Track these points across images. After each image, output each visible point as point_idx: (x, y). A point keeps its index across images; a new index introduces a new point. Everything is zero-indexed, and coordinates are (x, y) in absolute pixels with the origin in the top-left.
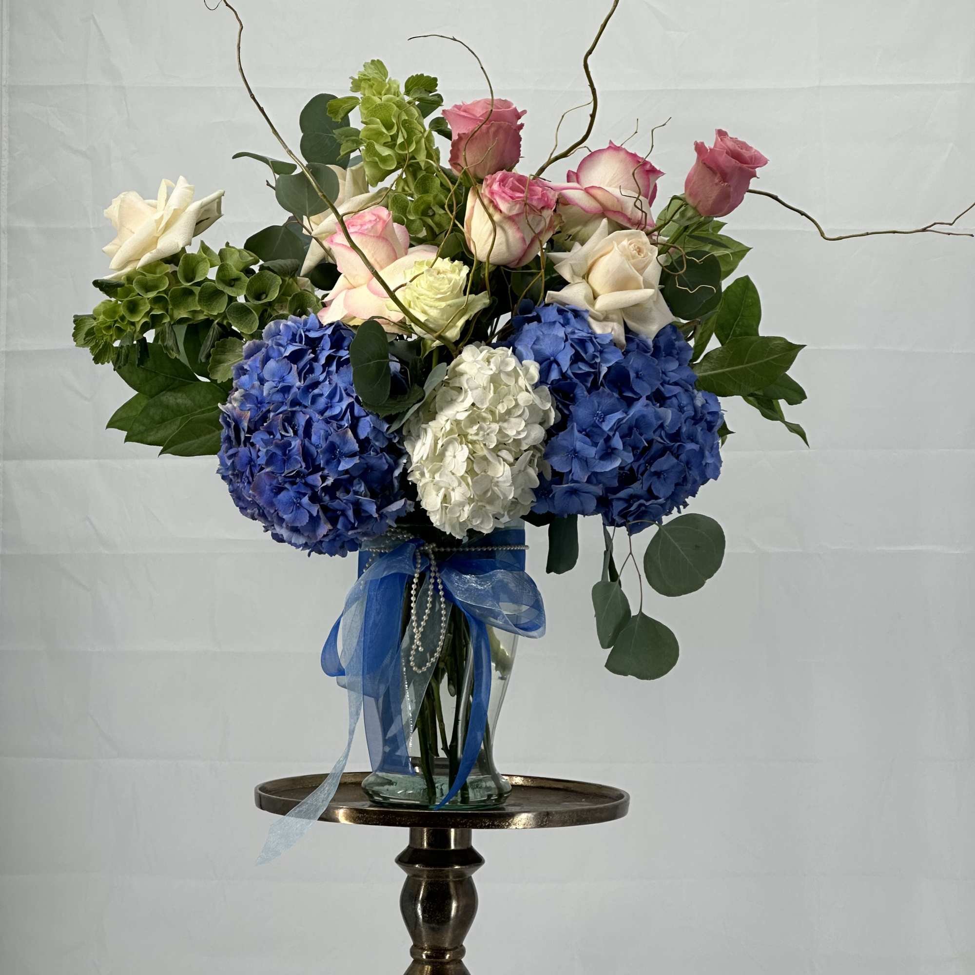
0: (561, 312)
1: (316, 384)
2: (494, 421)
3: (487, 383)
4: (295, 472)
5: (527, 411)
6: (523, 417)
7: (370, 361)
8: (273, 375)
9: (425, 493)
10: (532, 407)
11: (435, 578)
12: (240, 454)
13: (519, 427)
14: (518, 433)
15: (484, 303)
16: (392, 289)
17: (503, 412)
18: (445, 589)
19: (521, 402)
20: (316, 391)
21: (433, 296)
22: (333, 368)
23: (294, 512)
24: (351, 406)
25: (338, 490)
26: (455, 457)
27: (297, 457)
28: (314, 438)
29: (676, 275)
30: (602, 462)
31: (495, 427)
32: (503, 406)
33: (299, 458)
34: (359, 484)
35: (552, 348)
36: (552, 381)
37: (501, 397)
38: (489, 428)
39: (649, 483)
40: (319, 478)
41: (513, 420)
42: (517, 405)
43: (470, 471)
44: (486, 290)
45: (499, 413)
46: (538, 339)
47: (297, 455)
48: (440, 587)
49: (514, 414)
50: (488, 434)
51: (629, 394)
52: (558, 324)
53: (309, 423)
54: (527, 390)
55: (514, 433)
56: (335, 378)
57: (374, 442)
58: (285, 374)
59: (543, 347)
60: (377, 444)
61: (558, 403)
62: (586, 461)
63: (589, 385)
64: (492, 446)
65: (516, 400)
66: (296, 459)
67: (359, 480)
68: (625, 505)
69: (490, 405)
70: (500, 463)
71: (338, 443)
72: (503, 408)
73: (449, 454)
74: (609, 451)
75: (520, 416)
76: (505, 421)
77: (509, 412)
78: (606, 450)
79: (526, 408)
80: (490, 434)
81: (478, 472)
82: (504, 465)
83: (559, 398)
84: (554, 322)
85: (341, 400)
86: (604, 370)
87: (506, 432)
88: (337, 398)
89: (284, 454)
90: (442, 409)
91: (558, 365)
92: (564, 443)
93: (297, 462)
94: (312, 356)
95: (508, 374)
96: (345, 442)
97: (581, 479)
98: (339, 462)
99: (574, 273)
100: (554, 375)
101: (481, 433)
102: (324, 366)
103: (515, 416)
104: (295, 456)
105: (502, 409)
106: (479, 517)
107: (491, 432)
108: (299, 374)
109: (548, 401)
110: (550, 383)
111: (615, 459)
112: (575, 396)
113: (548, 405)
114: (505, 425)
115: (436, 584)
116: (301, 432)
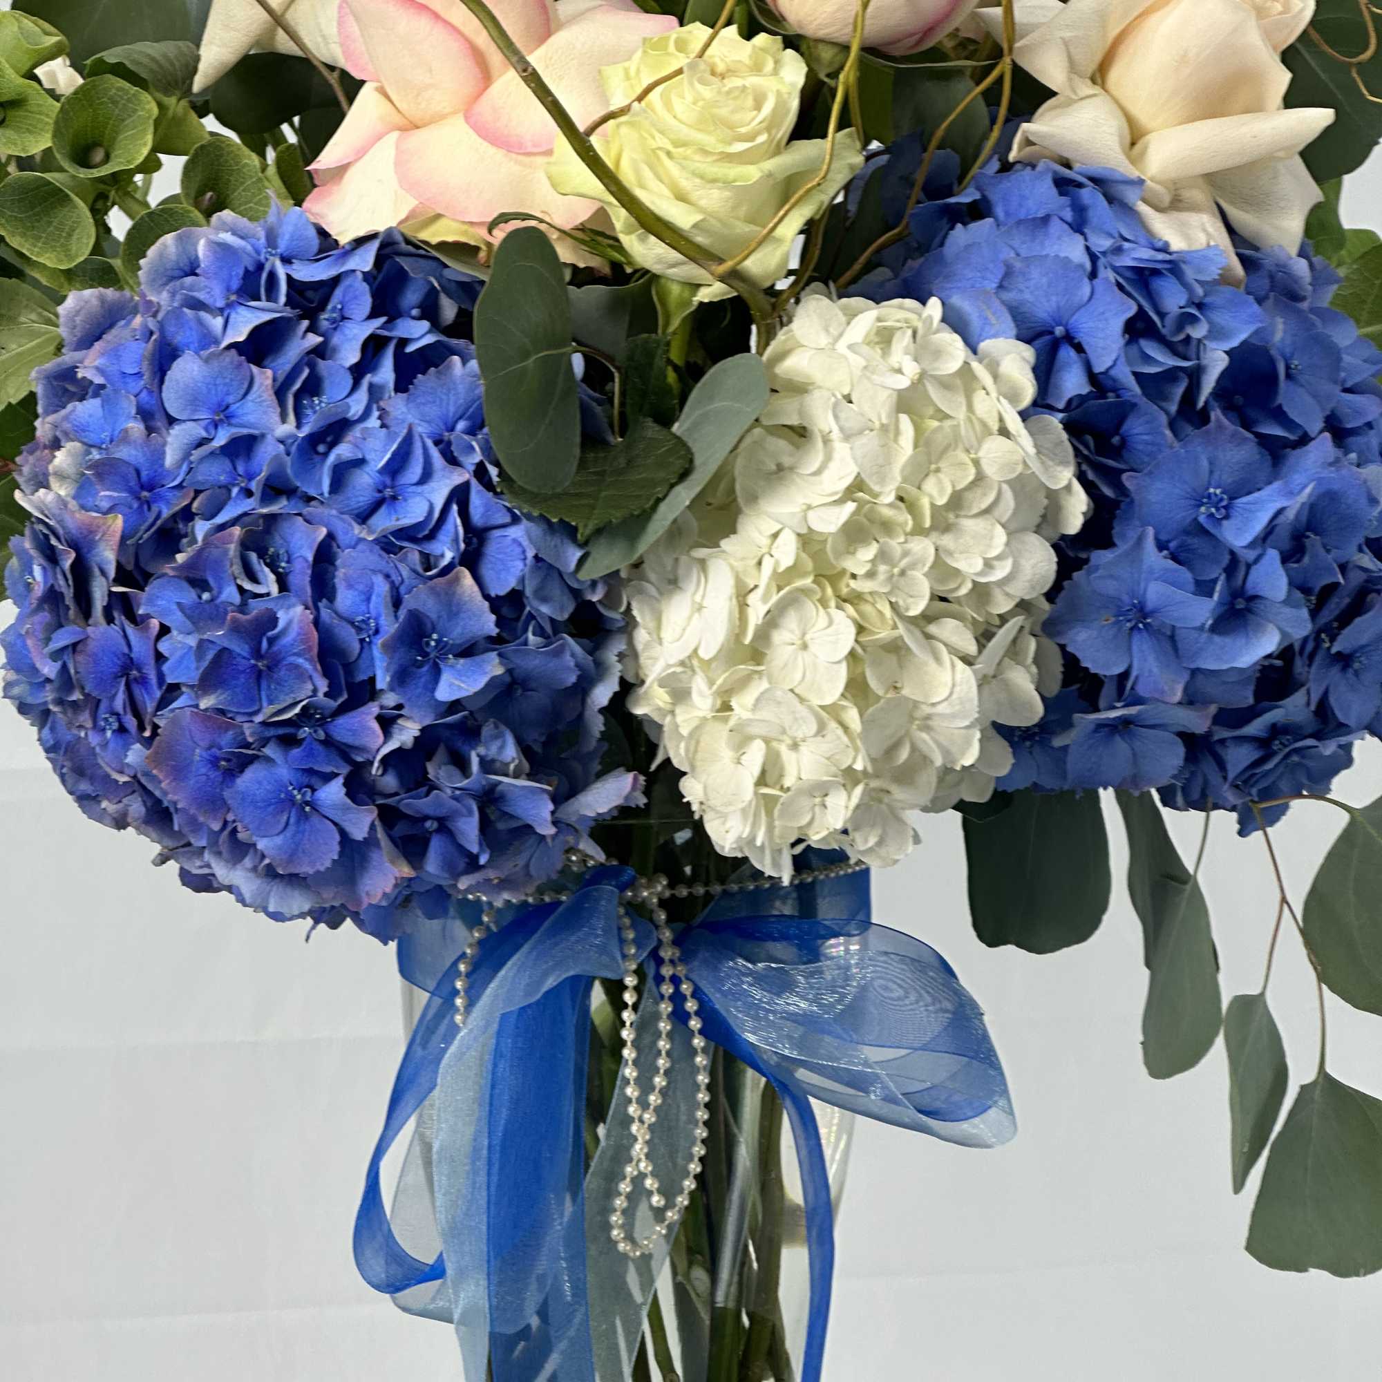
0: (1064, 185)
1: (337, 429)
2: (919, 531)
3: (889, 416)
4: (297, 710)
5: (1008, 494)
6: (997, 512)
7: (526, 355)
8: (194, 401)
9: (699, 756)
10: (1022, 485)
11: (675, 980)
12: (92, 646)
13: (990, 546)
14: (988, 565)
15: (852, 167)
16: (581, 127)
17: (942, 501)
18: (706, 1012)
19: (990, 470)
20: (343, 451)
21: (721, 148)
22: (386, 373)
23: (291, 828)
24: (460, 496)
25: (429, 759)
26: (805, 647)
27: (300, 661)
28: (345, 599)
29: (1350, 64)
30: (1217, 639)
31: (924, 548)
32: (940, 482)
33: (307, 666)
34: (496, 737)
35: (1054, 298)
36: (1070, 401)
37: (933, 459)
38: (906, 554)
39: (1322, 689)
40: (376, 726)
41: (968, 524)
42: (980, 478)
43: (857, 688)
44: (849, 126)
45: (933, 505)
46: (1008, 273)
47: (298, 655)
48: (691, 1006)
49: (970, 508)
50: (903, 573)
51: (1273, 430)
52: (1056, 227)
53: (325, 555)
54: (1004, 432)
55: (979, 565)
56: (397, 405)
57: (535, 603)
58: (230, 399)
59: (1027, 296)
60: (545, 609)
61: (1084, 467)
62: (1172, 638)
63: (1173, 408)
64: (917, 608)
65: (976, 463)
66: (297, 667)
67: (496, 727)
68: (1256, 755)
69: (905, 480)
70: (938, 659)
71: (433, 616)
72: (941, 490)
73: (783, 637)
74: (1241, 604)
75: (987, 511)
76: (947, 528)
77: (957, 501)
78: (1232, 604)
79: (1005, 487)
80: (909, 573)
81: (880, 693)
82: (953, 666)
83: (1086, 452)
84: (1046, 220)
85: (426, 476)
86: (1216, 362)
87: (955, 565)
88: (415, 470)
89: (257, 654)
90: (753, 499)
91: (1079, 348)
92: (1111, 588)
93: (302, 676)
94: (314, 340)
95: (945, 384)
96: (453, 607)
97: (1163, 692)
98: (436, 673)
99: (1073, 67)
100: (1073, 383)
101: (882, 568)
102: (358, 372)
103: (975, 511)
104: (292, 659)
105: (936, 492)
106: (873, 826)
107: (913, 566)
108: (280, 393)
109: (1064, 463)
110: (1061, 405)
111: (1259, 629)
112: (1124, 441)
113: (1065, 475)
114: (947, 541)
115: (678, 999)
116: (301, 577)
